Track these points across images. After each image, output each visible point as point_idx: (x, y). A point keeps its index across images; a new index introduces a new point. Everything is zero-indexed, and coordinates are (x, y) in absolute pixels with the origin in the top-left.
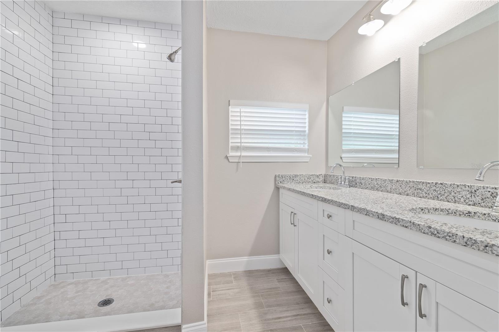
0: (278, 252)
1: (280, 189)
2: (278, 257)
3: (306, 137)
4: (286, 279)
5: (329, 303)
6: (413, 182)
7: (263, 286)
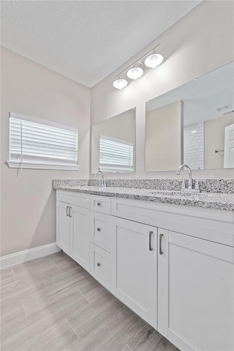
0: (55, 240)
1: (57, 190)
2: (55, 244)
3: (76, 153)
4: (62, 259)
5: (99, 266)
6: (143, 180)
7: (43, 270)
